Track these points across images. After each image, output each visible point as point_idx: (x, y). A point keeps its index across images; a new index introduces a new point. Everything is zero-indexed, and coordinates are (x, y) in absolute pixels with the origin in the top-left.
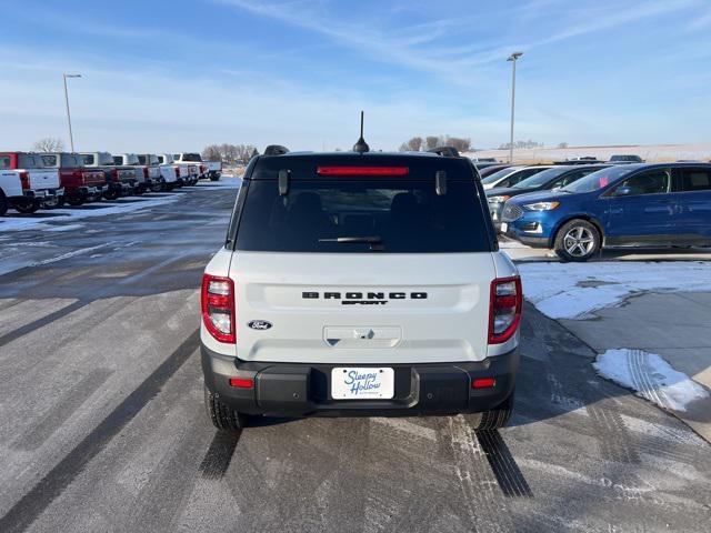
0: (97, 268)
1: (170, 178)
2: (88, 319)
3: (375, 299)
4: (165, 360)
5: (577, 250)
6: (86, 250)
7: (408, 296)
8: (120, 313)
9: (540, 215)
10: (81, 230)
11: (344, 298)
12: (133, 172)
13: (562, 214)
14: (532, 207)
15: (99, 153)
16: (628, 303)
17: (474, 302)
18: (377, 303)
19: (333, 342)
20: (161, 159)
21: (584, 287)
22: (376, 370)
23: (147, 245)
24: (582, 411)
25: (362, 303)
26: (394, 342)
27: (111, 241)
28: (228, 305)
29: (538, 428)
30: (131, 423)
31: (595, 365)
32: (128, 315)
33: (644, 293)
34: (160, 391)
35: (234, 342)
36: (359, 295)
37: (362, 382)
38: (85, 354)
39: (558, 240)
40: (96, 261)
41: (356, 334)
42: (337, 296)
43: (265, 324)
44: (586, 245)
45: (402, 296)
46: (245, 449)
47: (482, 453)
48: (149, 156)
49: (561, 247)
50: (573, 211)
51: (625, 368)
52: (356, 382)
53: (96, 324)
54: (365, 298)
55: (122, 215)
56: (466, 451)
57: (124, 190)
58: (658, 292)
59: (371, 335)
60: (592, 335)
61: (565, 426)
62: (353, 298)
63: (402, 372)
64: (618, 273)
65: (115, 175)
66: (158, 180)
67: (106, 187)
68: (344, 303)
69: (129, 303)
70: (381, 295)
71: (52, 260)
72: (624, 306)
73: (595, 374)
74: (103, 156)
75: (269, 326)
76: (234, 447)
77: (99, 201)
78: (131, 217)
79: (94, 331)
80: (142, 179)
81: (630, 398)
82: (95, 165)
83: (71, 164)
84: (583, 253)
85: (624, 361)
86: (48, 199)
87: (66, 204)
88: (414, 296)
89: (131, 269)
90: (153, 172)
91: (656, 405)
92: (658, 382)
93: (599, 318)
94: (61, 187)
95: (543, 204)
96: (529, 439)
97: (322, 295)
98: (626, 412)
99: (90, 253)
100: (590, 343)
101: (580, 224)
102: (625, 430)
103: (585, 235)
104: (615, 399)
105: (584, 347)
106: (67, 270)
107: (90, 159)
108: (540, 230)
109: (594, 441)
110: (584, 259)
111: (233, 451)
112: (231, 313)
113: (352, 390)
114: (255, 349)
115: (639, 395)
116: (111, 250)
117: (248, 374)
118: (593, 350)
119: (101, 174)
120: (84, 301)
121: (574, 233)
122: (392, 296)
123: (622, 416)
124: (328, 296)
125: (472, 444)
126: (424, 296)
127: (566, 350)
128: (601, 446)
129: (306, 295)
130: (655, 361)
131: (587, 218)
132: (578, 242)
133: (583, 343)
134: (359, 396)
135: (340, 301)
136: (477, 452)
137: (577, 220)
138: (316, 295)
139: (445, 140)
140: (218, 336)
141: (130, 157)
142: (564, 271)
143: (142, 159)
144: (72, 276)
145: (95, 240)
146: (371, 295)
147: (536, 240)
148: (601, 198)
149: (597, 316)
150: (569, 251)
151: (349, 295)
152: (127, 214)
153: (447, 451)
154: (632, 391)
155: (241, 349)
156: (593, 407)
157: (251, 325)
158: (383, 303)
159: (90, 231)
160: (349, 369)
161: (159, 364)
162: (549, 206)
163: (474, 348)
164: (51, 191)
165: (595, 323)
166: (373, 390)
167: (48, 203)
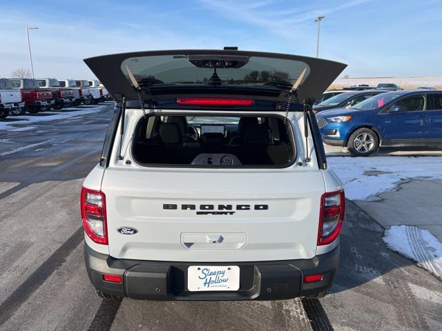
0: (38, 158)
1: (96, 96)
2: (23, 199)
3: (225, 210)
4: (73, 233)
5: (363, 149)
6: (33, 145)
7: (252, 207)
8: (46, 195)
9: (338, 125)
10: (33, 131)
11: (198, 209)
12: (72, 92)
13: (353, 125)
14: (333, 119)
15: (49, 79)
16: (401, 188)
17: (307, 212)
18: (226, 213)
19: (189, 245)
20: (91, 83)
21: (369, 175)
22: (225, 268)
23: (75, 142)
24: (379, 280)
25: (214, 213)
26: (240, 245)
27: (52, 139)
28: (101, 213)
29: (348, 296)
30: (38, 291)
31: (385, 239)
32: (52, 196)
33: (411, 180)
34: (65, 261)
35: (107, 243)
36: (211, 207)
37: (214, 278)
38: (15, 229)
39: (350, 142)
40: (38, 154)
41: (208, 239)
42: (193, 207)
43: (131, 230)
44: (368, 145)
45: (247, 207)
46: (123, 316)
47: (307, 320)
48: (83, 81)
49: (352, 147)
50: (360, 122)
51: (406, 242)
52: (208, 277)
53: (29, 203)
54: (216, 209)
55: (64, 120)
56: (294, 318)
57: (66, 103)
58: (420, 179)
59: (221, 239)
60: (380, 213)
61: (368, 294)
62: (206, 209)
63: (247, 269)
64: (390, 165)
65: (59, 93)
66: (88, 97)
67: (53, 102)
68: (198, 213)
69: (54, 186)
70: (229, 207)
71: (8, 153)
72: (398, 190)
73: (385, 246)
74: (52, 81)
75: (135, 232)
76: (115, 314)
77: (49, 110)
78: (68, 122)
79: (26, 209)
80: (78, 96)
81: (413, 268)
82: (47, 87)
83: (31, 86)
84: (367, 151)
85: (405, 236)
86: (14, 109)
87: (27, 112)
88: (257, 207)
89: (62, 159)
90: (85, 92)
91: (433, 274)
92: (432, 254)
93: (382, 200)
94: (22, 101)
95: (341, 118)
96: (342, 306)
97: (179, 207)
98: (412, 281)
99: (36, 148)
100: (378, 221)
101: (364, 132)
102: (413, 297)
103: (368, 138)
104: (402, 269)
105: (374, 224)
106: (17, 160)
107: (44, 83)
108: (338, 135)
109: (392, 307)
110: (367, 155)
111: (114, 318)
112: (104, 220)
113: (205, 284)
114: (124, 250)
115: (418, 265)
116: (50, 145)
117: (118, 272)
118: (382, 227)
119: (50, 93)
120: (24, 184)
121: (361, 137)
122: (239, 207)
123: (410, 285)
124: (184, 207)
125: (299, 311)
126: (265, 207)
127: (362, 226)
128: (397, 313)
129: (166, 207)
130: (426, 235)
131: (370, 127)
132: (363, 143)
133: (374, 220)
134: (211, 289)
135: (195, 211)
136: (303, 319)
137: (363, 129)
138: (174, 207)
139: (273, 73)
140: (94, 237)
141: (70, 82)
142: (355, 163)
143: (78, 83)
144: (19, 165)
145: (41, 138)
146: (221, 207)
147: (335, 142)
148: (379, 113)
149: (380, 199)
150: (357, 149)
151: (202, 207)
152: (66, 119)
153: (280, 318)
154: (414, 262)
155: (113, 249)
156: (387, 276)
157: (120, 230)
158: (231, 213)
159: (39, 132)
160: (202, 267)
161: (68, 238)
162: (345, 119)
163: (306, 248)
164: (15, 104)
165: (380, 204)
166: (223, 283)
167: (14, 112)
